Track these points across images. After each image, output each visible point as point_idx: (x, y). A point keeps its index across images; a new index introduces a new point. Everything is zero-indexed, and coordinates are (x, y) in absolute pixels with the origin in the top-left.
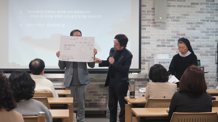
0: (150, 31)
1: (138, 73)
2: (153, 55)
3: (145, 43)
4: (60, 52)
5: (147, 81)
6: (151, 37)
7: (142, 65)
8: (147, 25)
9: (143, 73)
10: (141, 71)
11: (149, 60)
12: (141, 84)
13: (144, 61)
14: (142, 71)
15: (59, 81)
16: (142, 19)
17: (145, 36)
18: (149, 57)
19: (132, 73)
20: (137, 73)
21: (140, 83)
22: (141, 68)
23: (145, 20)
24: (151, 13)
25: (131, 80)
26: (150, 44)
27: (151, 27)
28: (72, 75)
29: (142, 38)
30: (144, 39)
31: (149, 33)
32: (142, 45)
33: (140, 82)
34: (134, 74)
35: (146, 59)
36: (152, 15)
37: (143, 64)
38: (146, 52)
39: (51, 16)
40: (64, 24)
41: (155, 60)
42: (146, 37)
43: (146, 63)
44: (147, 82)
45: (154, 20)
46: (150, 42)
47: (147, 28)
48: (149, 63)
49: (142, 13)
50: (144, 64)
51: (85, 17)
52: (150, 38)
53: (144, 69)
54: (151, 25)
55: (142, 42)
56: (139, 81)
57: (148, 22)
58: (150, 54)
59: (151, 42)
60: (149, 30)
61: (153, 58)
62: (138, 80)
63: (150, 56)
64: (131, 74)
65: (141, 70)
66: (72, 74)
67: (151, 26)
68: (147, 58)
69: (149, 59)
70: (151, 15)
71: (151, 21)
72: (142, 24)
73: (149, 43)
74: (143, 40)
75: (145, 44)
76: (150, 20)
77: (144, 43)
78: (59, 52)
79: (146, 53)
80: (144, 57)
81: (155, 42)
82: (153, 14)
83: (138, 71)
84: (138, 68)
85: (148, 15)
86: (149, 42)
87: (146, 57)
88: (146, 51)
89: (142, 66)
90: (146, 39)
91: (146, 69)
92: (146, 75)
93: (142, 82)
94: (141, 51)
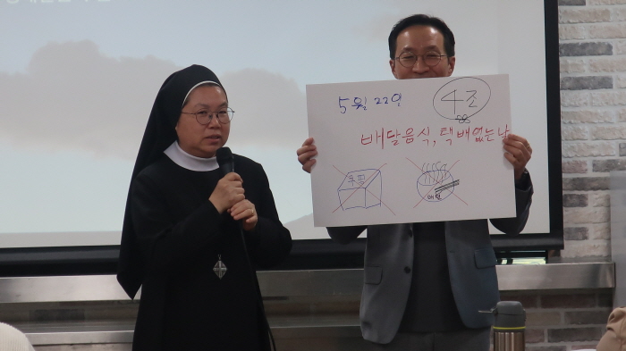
0: (606, 12)
1: (545, 255)
3: (580, 84)
5: (601, 305)
6: (613, 42)
7: (568, 213)
9: (577, 259)
10: (562, 247)
11: (605, 179)
12: (563, 324)
13: (581, 184)
14: (571, 248)
17: (581, 42)
18: (610, 166)
19: (517, 261)
20: (541, 261)
21: (560, 317)
22: (565, 226)
25: (499, 303)
26: (611, 87)
28: (410, 276)
29: (562, 51)
30: (577, 60)
31: (604, 24)
32: (562, 93)
33: (562, 311)
34: (526, 267)
35: (591, 174)
37: (572, 205)
38: (587, 136)
42: (584, 46)
43: (594, 197)
44: (597, 309)
46: (613, 75)
48: (608, 199)
50: (582, 202)
52: (608, 50)
53: (582, 234)
56: (551, 306)
58: (614, 145)
59: (619, 77)
60: (603, 7)
62: (549, 298)
63: (615, 155)
64: (510, 262)
65: (565, 242)
66: (406, 270)
68: (596, 167)
69: (606, 174)
73: (605, 83)
74: (570, 66)
75: (584, 88)
77: (578, 80)
79: (590, 142)
80: (578, 167)
83: (549, 246)
84: (547, 230)
86: (603, 74)
87: (590, 167)
88: (587, 128)
89: (570, 216)
90: (585, 59)
91: (595, 231)
92: (595, 271)
93: (570, 310)
94: (563, 127)
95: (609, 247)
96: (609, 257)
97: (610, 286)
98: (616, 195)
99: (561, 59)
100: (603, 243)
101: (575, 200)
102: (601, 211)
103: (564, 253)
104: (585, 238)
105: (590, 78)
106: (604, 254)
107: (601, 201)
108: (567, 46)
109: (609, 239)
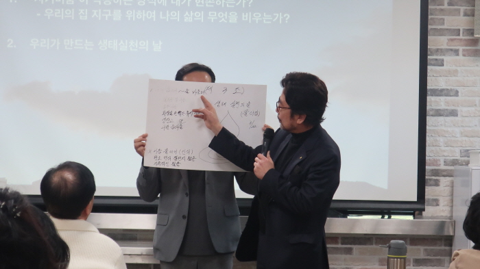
0: (456, 71)
1: (413, 214)
2: (466, 153)
3: (438, 113)
4: (147, 138)
5: (445, 245)
6: (460, 89)
7: (428, 190)
8: (448, 50)
9: (432, 217)
10: (424, 210)
11: (451, 170)
12: (422, 256)
13: (436, 173)
14: (429, 211)
15: (141, 240)
16: (430, 27)
17: (440, 88)
18: (455, 162)
19: (393, 217)
20: (410, 218)
21: (420, 252)
22: (426, 197)
23: (441, 32)
24: (462, 9)
25: (391, 242)
26: (457, 116)
27: (461, 57)
28: (185, 222)
29: (429, 93)
30: (437, 98)
31: (454, 78)
32: (428, 118)
33: (422, 248)
34: (401, 221)
35: (442, 167)
36: (466, 15)
37: (430, 185)
38: (441, 144)
39: (117, 15)
40: (160, 43)
41: (474, 173)
42: (442, 90)
43: (444, 181)
44: (443, 248)
45: (471, 32)
46: (458, 109)
47: (447, 58)
48: (452, 183)
49: (430, 7)
50: (437, 184)
51: (233, 18)
52: (456, 94)
53: (436, 202)
54: (461, 48)
55: (428, 108)
56: (416, 245)
57: (452, 40)
58: (457, 150)
59: (462, 110)
60: (454, 68)
61: (467, 163)
62: (415, 240)
63: (457, 156)
64: (389, 217)
65: (426, 207)
66: (184, 217)
67: (461, 53)
68: (446, 163)
69: (452, 168)
70: (462, 14)
71: (461, 37)
72: (431, 46)
73: (453, 113)
74: (433, 102)
75: (441, 115)
76: (457, 32)
77: (437, 110)
78: (145, 137)
79: (443, 148)
80: (435, 162)
81: (473, 109)
82: (469, 13)
83: (416, 209)
84: (415, 199)
85: (450, 13)
86: (453, 108)
87: (442, 163)
88: (441, 139)
89: (430, 192)
90: (442, 98)
91: (444, 202)
92: (442, 225)
93: (426, 247)
94: (427, 138)
95: (452, 211)
96: (451, 217)
97: (452, 234)
98: (457, 181)
99: (428, 98)
100: (448, 209)
101: (432, 182)
102: (448, 189)
103: (424, 213)
104: (438, 205)
105: (444, 110)
106: (449, 215)
107: (448, 183)
108: (431, 90)
109: (452, 206)
